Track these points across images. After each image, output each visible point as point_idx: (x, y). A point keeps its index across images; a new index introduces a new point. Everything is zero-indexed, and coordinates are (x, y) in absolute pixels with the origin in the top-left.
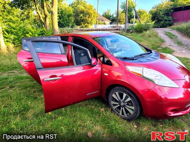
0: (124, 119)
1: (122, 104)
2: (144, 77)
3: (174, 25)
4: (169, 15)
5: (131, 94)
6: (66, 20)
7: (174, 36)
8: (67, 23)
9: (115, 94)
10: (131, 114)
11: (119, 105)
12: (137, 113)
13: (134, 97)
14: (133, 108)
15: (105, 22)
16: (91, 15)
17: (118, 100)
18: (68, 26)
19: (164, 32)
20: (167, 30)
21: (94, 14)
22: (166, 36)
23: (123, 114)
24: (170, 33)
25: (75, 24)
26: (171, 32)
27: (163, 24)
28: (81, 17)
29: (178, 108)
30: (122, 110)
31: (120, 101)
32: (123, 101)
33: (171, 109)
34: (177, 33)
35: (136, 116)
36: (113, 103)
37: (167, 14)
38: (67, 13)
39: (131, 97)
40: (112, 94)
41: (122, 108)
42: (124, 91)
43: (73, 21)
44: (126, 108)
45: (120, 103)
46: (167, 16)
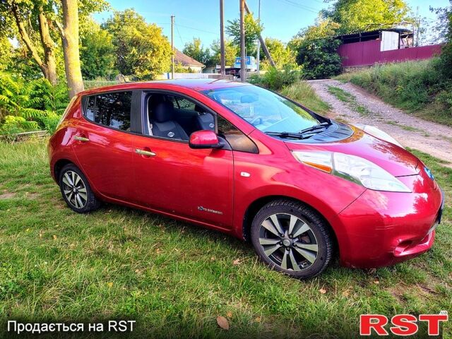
0: (295, 276)
1: (287, 242)
2: (336, 173)
3: (345, 72)
4: (334, 51)
5: (308, 214)
6: (96, 62)
7: (347, 95)
8: (98, 68)
9: (270, 219)
10: (309, 263)
11: (278, 246)
12: (326, 259)
13: (318, 222)
14: (315, 247)
15: (192, 68)
16: (158, 50)
17: (277, 234)
18: (101, 75)
19: (327, 88)
20: (332, 82)
21: (163, 46)
22: (332, 96)
23: (289, 265)
24: (339, 89)
25: (117, 71)
26: (340, 87)
27: (322, 71)
28: (133, 55)
29: (414, 236)
30: (288, 256)
31: (281, 234)
32: (289, 236)
33: (400, 240)
34: (354, 89)
35: (323, 265)
36: (263, 241)
37: (329, 48)
38: (97, 46)
39: (309, 221)
40: (262, 221)
41: (286, 252)
42: (292, 211)
43: (113, 66)
44: (298, 250)
45: (282, 241)
46: (329, 52)
